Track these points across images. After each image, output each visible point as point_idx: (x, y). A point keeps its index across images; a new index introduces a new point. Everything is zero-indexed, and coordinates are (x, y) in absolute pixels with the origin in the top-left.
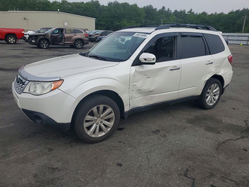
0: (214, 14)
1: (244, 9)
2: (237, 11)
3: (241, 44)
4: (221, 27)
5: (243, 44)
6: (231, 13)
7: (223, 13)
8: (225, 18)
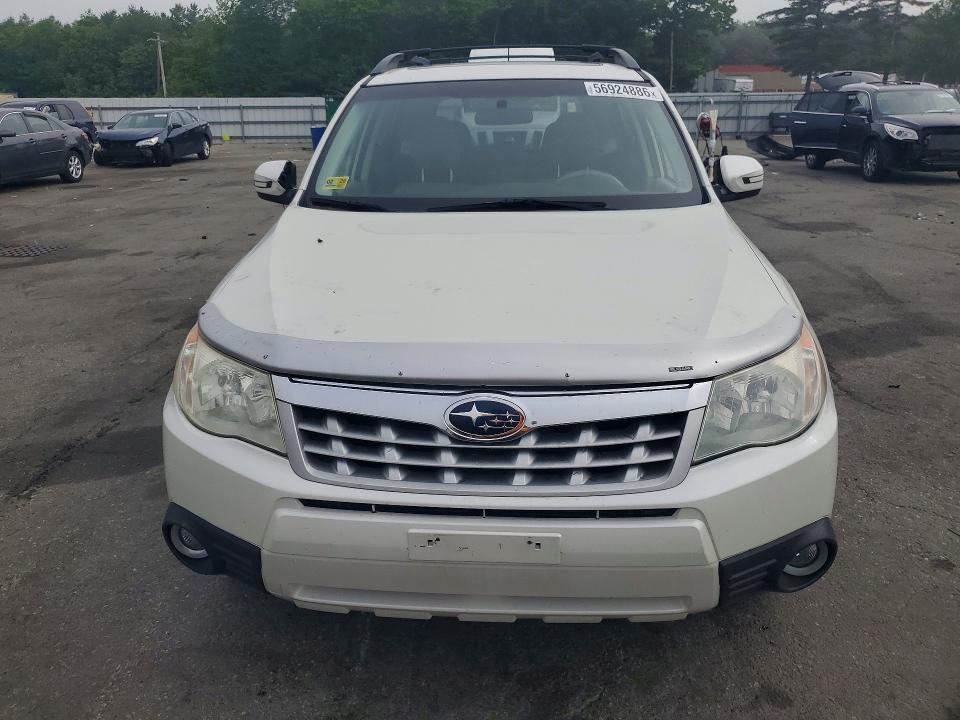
0: (21, 24)
1: (132, 11)
2: (109, 17)
3: (226, 137)
4: (70, 76)
5: (231, 137)
6: (88, 22)
7: (56, 19)
8: (74, 41)
